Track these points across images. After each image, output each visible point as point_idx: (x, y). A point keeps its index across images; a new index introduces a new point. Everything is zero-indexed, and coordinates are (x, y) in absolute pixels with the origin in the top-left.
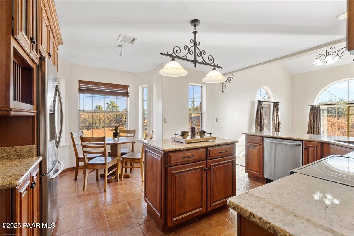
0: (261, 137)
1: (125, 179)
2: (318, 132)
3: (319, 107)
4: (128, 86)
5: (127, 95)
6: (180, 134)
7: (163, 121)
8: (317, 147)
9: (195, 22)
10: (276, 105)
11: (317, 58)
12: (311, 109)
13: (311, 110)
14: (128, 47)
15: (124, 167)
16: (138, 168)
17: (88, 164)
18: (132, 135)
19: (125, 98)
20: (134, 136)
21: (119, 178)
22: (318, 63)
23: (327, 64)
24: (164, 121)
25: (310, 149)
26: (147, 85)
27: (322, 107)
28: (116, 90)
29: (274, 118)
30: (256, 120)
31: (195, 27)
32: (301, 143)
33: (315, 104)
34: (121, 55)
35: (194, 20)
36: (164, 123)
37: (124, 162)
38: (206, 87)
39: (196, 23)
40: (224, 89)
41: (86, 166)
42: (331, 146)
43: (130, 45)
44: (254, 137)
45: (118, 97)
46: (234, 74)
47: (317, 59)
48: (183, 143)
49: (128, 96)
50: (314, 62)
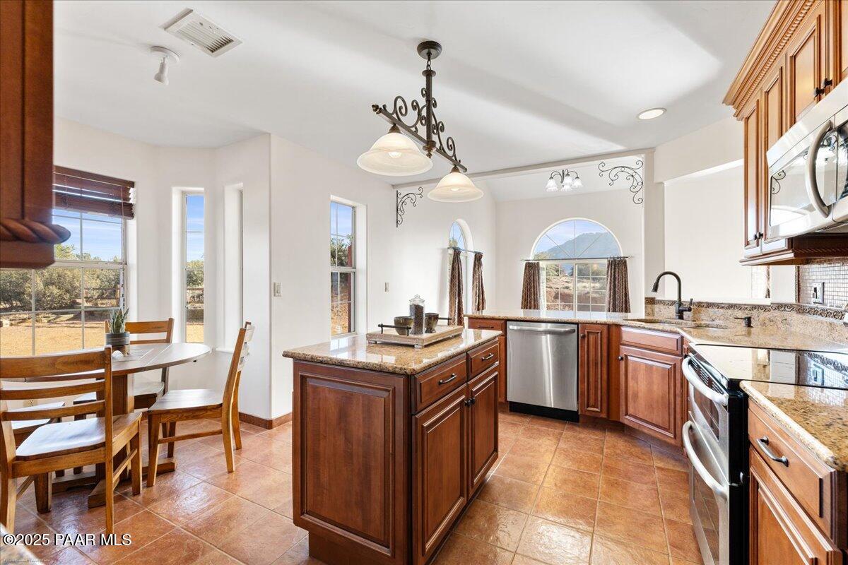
0: (503, 322)
1: (162, 477)
2: (536, 307)
3: (538, 264)
4: (132, 184)
5: (127, 210)
6: (393, 325)
7: (273, 293)
8: (601, 332)
9: (429, 47)
10: (478, 257)
11: (551, 178)
12: (526, 266)
13: (525, 269)
14: (188, 58)
15: (160, 442)
16: (213, 433)
17: (18, 458)
18: (163, 336)
19: (118, 220)
20: (168, 341)
21: (143, 480)
22: (552, 185)
23: (563, 188)
24: (275, 290)
25: (591, 337)
26: (202, 189)
27: (542, 264)
28: (81, 192)
29: (475, 284)
30: (451, 287)
31: (429, 60)
32: (575, 327)
33: (531, 258)
34: (159, 78)
35: (429, 42)
36: (274, 299)
37: (161, 425)
38: (367, 209)
39: (433, 51)
40: (399, 218)
41: (10, 468)
42: (623, 329)
43: (207, 56)
44: (487, 321)
45: (90, 215)
46: (423, 186)
47: (552, 180)
48: (412, 346)
49: (131, 215)
50: (547, 184)
